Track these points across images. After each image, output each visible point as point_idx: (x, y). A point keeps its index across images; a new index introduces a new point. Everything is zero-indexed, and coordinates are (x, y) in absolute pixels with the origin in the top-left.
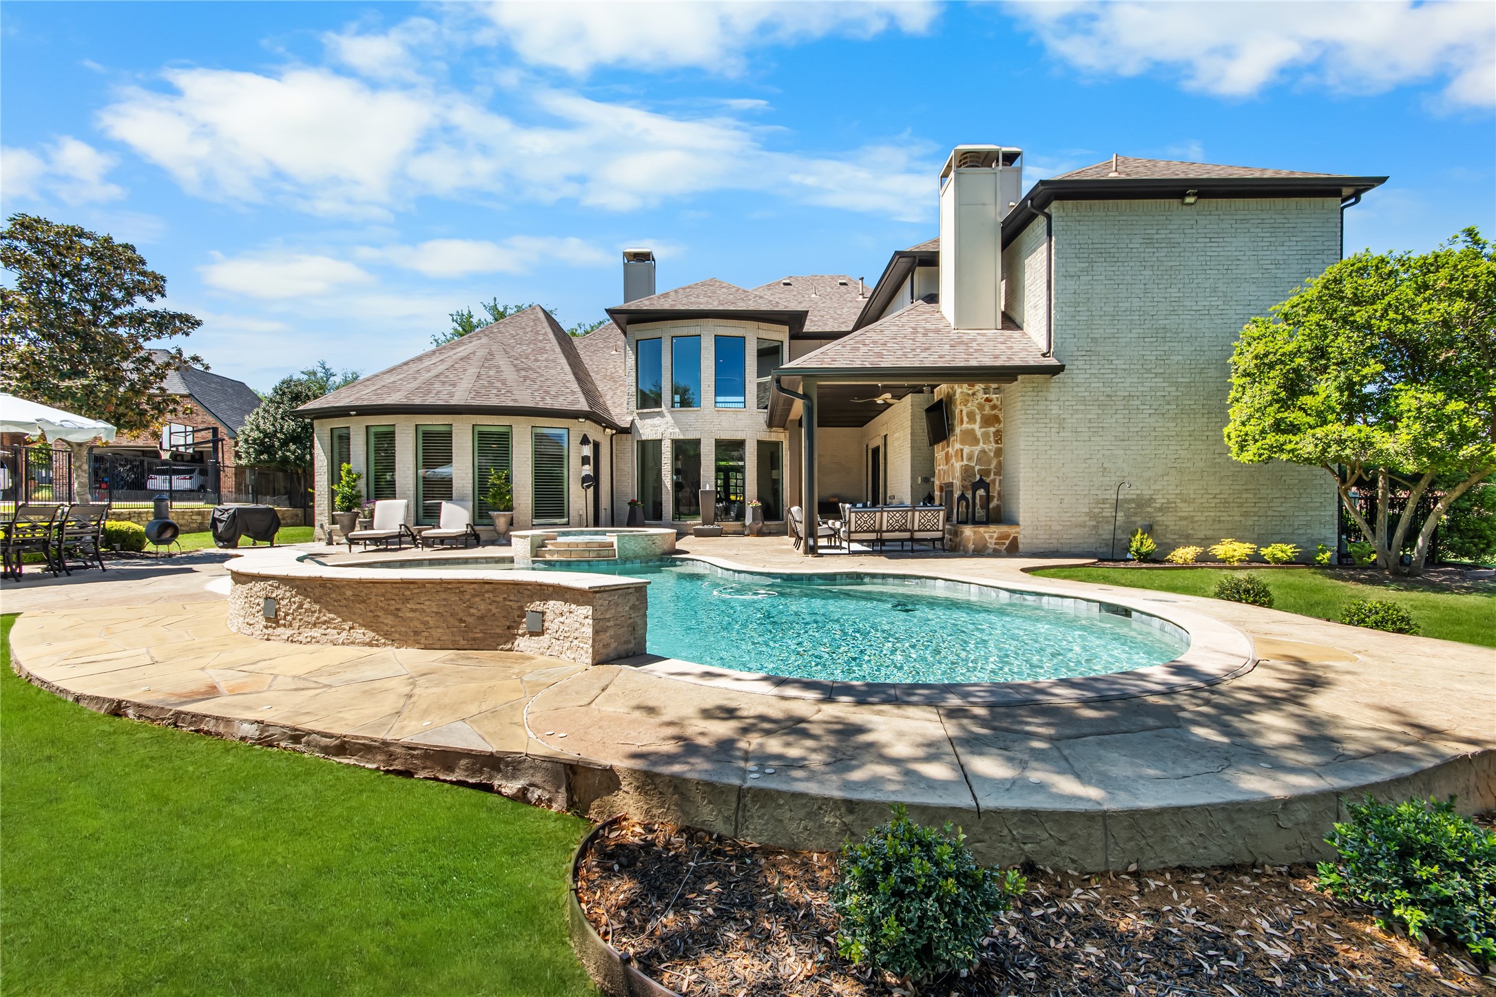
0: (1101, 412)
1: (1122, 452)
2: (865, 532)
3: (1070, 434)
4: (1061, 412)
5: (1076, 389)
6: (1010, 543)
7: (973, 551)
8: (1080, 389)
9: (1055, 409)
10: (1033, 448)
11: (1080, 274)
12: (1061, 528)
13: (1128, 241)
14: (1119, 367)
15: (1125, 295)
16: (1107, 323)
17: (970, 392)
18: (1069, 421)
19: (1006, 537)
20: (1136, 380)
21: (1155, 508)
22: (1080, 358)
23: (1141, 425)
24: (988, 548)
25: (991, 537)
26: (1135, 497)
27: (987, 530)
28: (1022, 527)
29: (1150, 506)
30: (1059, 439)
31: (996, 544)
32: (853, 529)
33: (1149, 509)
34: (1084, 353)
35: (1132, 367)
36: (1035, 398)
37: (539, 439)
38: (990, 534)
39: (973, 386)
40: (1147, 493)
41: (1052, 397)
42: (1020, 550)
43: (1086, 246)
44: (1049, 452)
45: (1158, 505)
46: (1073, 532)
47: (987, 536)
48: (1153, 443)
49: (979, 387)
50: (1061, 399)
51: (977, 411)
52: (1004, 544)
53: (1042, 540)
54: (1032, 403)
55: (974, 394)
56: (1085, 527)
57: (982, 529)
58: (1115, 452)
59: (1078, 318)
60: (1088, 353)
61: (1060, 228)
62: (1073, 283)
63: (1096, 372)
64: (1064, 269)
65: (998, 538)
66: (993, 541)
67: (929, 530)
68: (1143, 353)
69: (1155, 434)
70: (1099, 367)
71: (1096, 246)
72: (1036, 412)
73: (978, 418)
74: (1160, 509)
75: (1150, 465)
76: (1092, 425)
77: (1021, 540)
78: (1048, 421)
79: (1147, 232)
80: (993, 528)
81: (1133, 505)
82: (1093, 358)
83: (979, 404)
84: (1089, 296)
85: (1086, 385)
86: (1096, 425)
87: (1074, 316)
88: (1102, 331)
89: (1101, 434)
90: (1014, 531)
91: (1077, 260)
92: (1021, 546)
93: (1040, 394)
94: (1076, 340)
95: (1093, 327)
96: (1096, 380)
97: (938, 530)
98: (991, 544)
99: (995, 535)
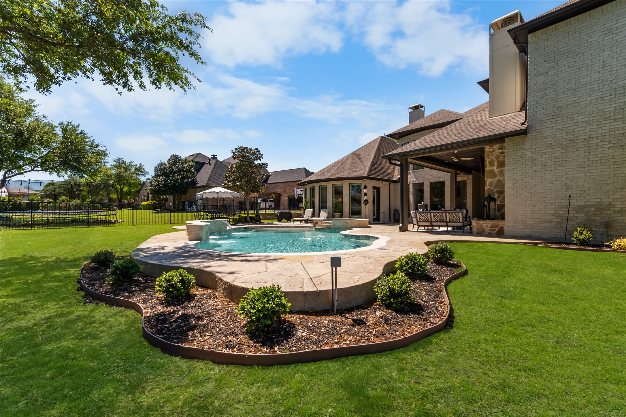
0: (564, 151)
1: (583, 175)
2: (424, 222)
3: (540, 167)
4: (534, 155)
5: (545, 140)
6: (498, 230)
7: (477, 233)
8: (548, 140)
9: (529, 154)
10: (513, 177)
11: (547, 71)
12: (533, 222)
13: (588, 38)
14: (579, 121)
15: (585, 74)
16: (570, 95)
17: (491, 150)
18: (539, 159)
19: (497, 226)
20: (595, 127)
21: (614, 211)
22: (547, 121)
23: (600, 155)
24: (485, 232)
25: (487, 226)
26: (595, 203)
27: (484, 222)
28: (506, 222)
29: (609, 209)
30: (532, 171)
31: (490, 230)
32: (419, 220)
33: (608, 212)
34: (551, 117)
35: (591, 119)
36: (515, 150)
37: (352, 186)
38: (486, 225)
39: (492, 147)
40: (606, 201)
41: (527, 147)
42: (505, 234)
43: (553, 53)
44: (525, 179)
45: (617, 209)
46: (542, 225)
47: (484, 226)
48: (612, 167)
49: (496, 146)
50: (533, 147)
51: (495, 160)
52: (495, 230)
53: (519, 229)
54: (513, 152)
55: (493, 151)
56: (552, 222)
57: (481, 222)
58: (577, 175)
59: (546, 97)
60: (554, 117)
61: (533, 48)
62: (543, 77)
63: (561, 127)
64: (536, 71)
65: (491, 227)
66: (488, 228)
67: (455, 222)
68: (602, 107)
69: (614, 160)
70: (563, 124)
71: (560, 50)
72: (516, 157)
73: (496, 163)
74: (620, 212)
75: (609, 182)
76: (558, 160)
77: (506, 228)
78: (524, 161)
79: (606, 26)
80: (487, 222)
81: (593, 209)
82: (557, 119)
83: (497, 156)
84: (554, 82)
85: (552, 136)
86: (561, 160)
87: (544, 97)
88: (565, 101)
89: (564, 165)
90: (501, 223)
91: (546, 63)
92: (505, 232)
93: (518, 147)
94: (545, 111)
95: (558, 100)
96: (561, 132)
97: (460, 222)
98: (487, 230)
99: (489, 225)
